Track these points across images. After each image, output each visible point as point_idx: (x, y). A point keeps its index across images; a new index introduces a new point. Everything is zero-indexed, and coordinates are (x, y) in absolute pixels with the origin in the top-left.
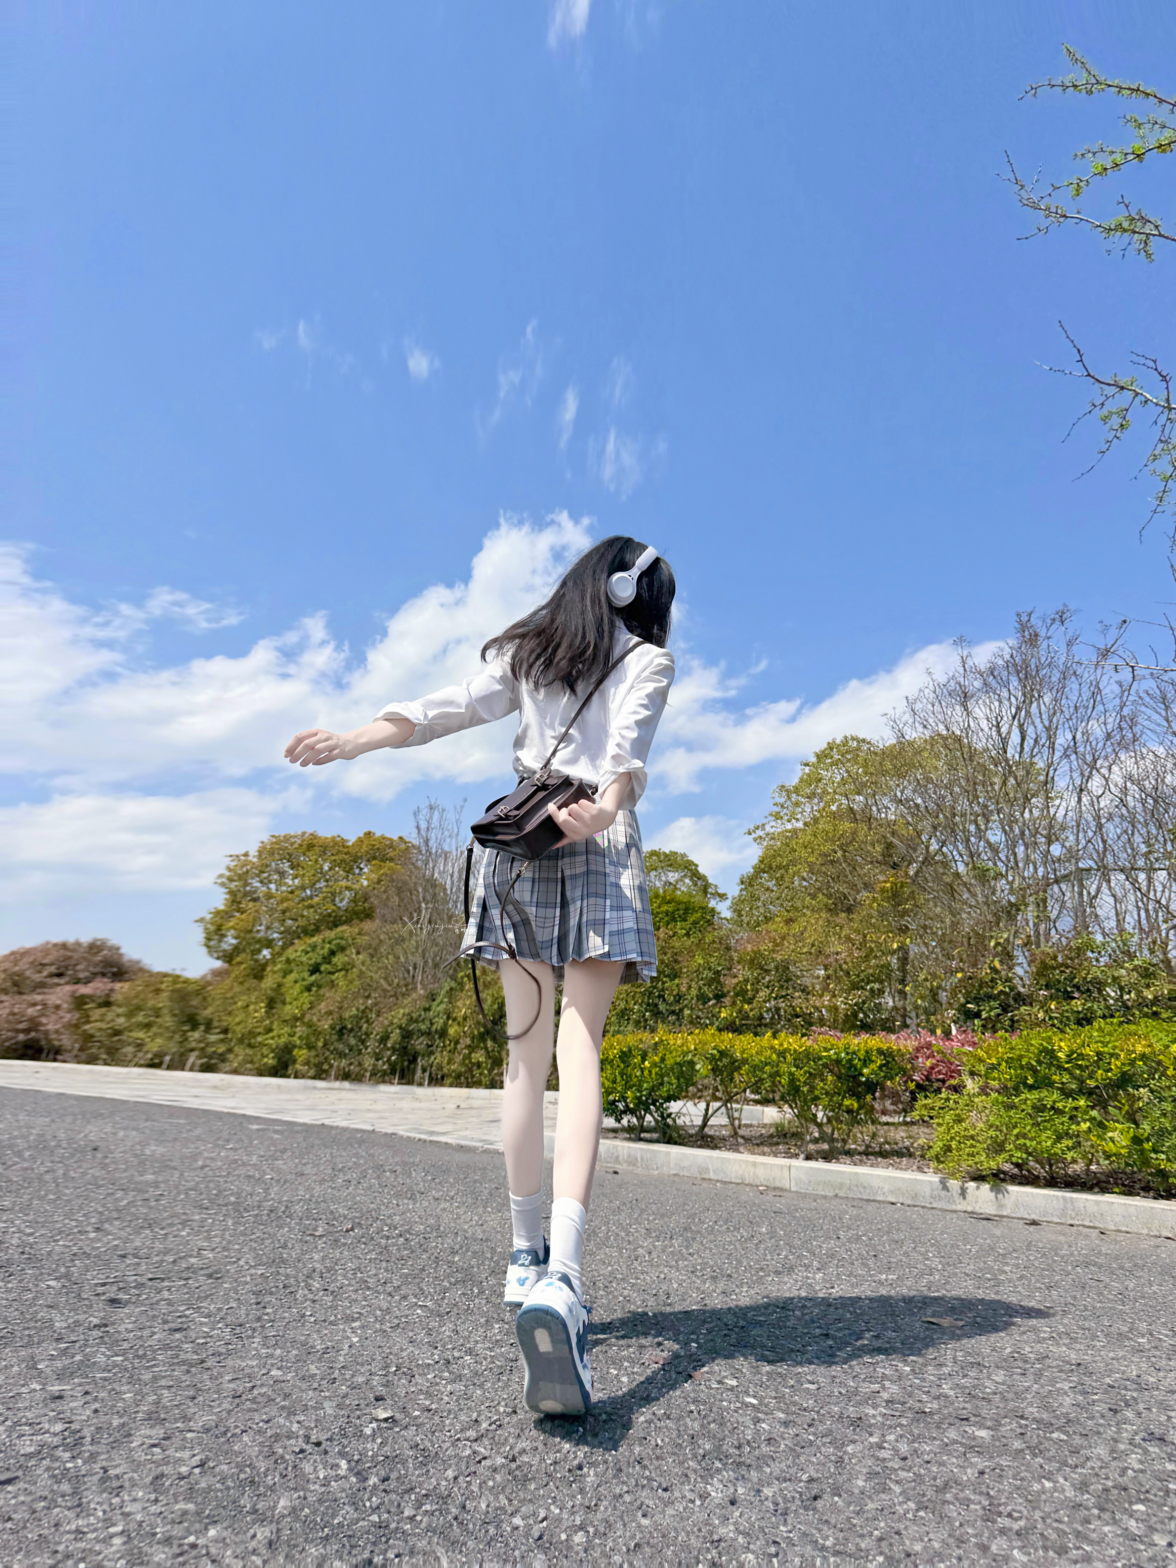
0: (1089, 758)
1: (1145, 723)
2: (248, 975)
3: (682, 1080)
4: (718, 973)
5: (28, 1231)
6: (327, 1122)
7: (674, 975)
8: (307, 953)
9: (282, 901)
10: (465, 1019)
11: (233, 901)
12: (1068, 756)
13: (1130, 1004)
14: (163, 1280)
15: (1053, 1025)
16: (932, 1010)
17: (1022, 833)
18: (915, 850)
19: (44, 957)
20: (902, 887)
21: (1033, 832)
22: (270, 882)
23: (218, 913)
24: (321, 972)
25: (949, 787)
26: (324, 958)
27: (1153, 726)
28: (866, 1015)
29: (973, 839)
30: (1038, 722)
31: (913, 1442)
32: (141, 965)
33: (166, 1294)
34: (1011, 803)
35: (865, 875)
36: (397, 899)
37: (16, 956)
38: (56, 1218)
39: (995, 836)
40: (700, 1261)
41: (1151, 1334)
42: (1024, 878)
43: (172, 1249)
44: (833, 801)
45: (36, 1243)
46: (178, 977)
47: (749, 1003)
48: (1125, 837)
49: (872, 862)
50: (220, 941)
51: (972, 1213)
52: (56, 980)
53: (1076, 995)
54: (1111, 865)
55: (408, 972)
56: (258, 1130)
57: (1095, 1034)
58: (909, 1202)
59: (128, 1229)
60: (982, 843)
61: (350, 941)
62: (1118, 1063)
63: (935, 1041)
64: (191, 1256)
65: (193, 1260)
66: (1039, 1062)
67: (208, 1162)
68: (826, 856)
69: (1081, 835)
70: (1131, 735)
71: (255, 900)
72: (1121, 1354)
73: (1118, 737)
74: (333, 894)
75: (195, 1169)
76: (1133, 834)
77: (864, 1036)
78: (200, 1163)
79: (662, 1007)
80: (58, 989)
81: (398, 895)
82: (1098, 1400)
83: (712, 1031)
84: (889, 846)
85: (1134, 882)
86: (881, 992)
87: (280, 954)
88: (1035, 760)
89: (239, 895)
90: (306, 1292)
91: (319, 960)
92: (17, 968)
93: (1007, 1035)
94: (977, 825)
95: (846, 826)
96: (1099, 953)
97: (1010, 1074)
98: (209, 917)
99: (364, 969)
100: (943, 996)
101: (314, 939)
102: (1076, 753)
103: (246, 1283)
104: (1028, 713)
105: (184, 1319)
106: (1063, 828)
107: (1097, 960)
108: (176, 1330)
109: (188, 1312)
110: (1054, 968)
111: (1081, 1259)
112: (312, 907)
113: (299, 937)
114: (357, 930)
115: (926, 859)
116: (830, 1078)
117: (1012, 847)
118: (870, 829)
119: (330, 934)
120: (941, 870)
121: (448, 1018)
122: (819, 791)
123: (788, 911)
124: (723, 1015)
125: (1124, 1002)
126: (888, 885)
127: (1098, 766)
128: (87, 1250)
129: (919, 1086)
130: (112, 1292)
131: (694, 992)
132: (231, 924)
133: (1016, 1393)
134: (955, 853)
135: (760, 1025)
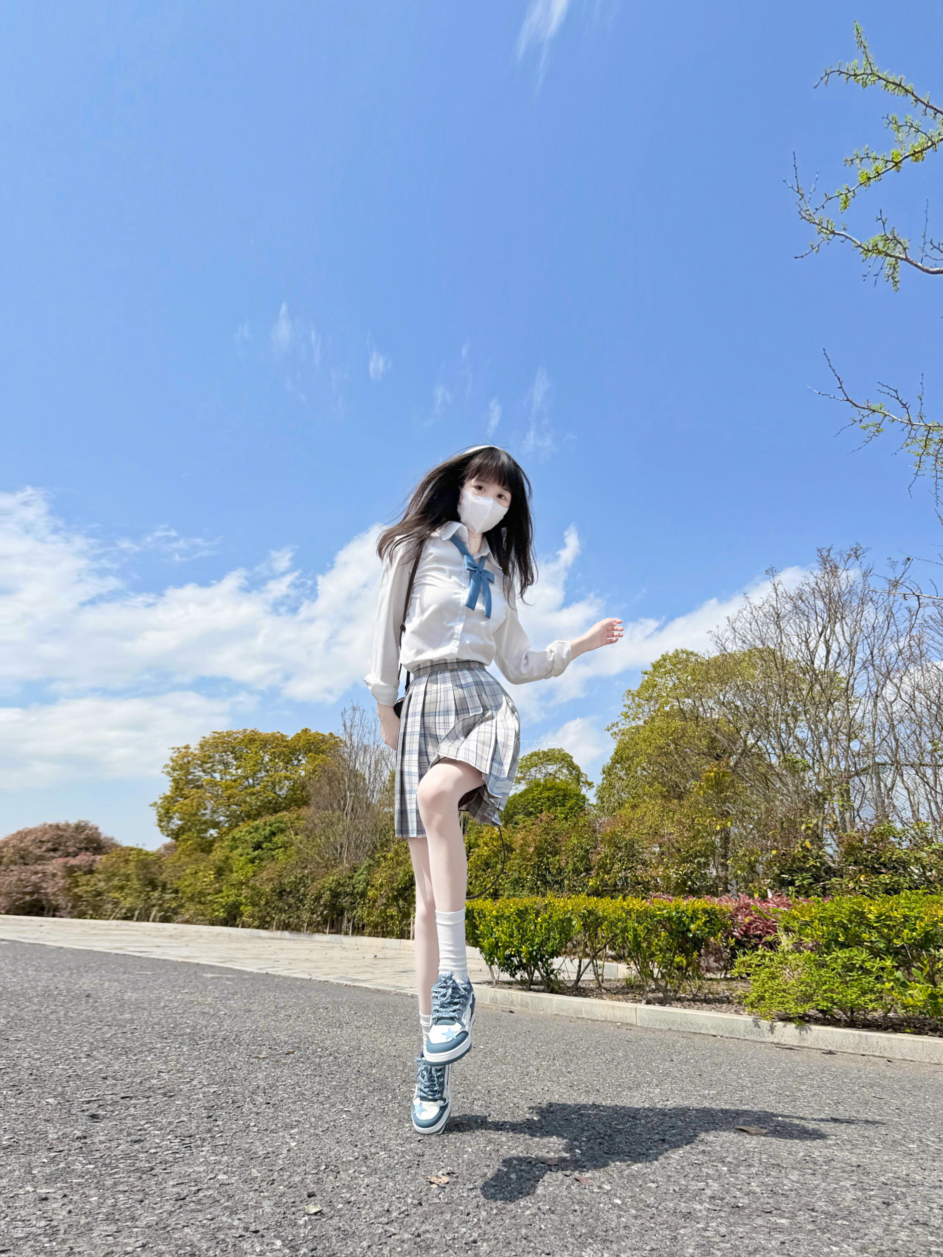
0: (884, 670)
1: (931, 642)
2: (195, 849)
3: (563, 935)
4: (587, 851)
5: (37, 1056)
6: (270, 971)
7: (555, 853)
8: (251, 833)
9: (227, 788)
10: (381, 886)
11: (177, 788)
12: (866, 668)
13: (932, 879)
14: (131, 1098)
15: (864, 893)
16: (750, 879)
17: (826, 731)
18: (735, 744)
19: (43, 836)
20: (723, 776)
21: (835, 730)
22: (214, 771)
23: (166, 798)
24: (262, 849)
25: (764, 692)
26: (265, 838)
27: (936, 645)
28: (694, 883)
29: (783, 735)
30: (841, 639)
31: (730, 1226)
32: (114, 842)
33: (132, 1110)
34: (817, 705)
35: (693, 765)
36: (328, 788)
37: (22, 835)
38: (58, 1047)
39: (803, 732)
40: (576, 1078)
41: (921, 1141)
42: (829, 771)
43: (140, 1072)
44: (667, 703)
45: (42, 1066)
46: (141, 850)
47: (608, 874)
48: (913, 737)
49: (699, 754)
50: (168, 823)
51: (778, 1044)
52: (52, 854)
53: (883, 871)
54: (903, 761)
55: (337, 850)
56: (212, 978)
57: (903, 901)
58: (727, 1035)
59: (110, 1056)
60: (791, 739)
61: (289, 825)
62: (923, 925)
63: (755, 904)
64: (153, 1078)
65: (154, 1081)
66: (850, 921)
67: (167, 1003)
68: (661, 748)
69: (876, 734)
70: (918, 652)
71: (198, 787)
72: (895, 1157)
73: (908, 653)
74: (274, 784)
75: (159, 1009)
76: (920, 735)
77: (692, 899)
78: (162, 1004)
79: (549, 878)
80: (54, 861)
81: (329, 784)
82: (874, 1196)
83: (583, 895)
84: (713, 740)
85: (923, 777)
86: (706, 865)
87: (226, 833)
88: (838, 670)
89: (182, 783)
90: (251, 1106)
91: (261, 839)
92: (23, 845)
93: (820, 899)
94: (787, 724)
95: (677, 723)
96: (901, 838)
97: (823, 931)
98: (160, 801)
99: (301, 846)
100: (760, 868)
101: (257, 822)
102: (873, 665)
103: (198, 1100)
104: (833, 632)
105: (143, 1132)
106: (861, 728)
107: (899, 844)
108: (136, 1142)
109: (146, 1126)
110: (861, 849)
111: (868, 1081)
112: (254, 794)
113: (243, 820)
114: (295, 816)
115: (744, 751)
116: (663, 934)
117: (817, 743)
118: (697, 726)
119: (272, 819)
120: (757, 762)
121: (367, 885)
122: (655, 695)
123: (633, 798)
124: (590, 884)
125: (926, 878)
126: (712, 774)
127: (891, 677)
128: (79, 1072)
129: (738, 942)
130: (93, 1108)
131: (570, 867)
132: (175, 808)
133: (808, 1190)
134: (768, 746)
135: (615, 891)
